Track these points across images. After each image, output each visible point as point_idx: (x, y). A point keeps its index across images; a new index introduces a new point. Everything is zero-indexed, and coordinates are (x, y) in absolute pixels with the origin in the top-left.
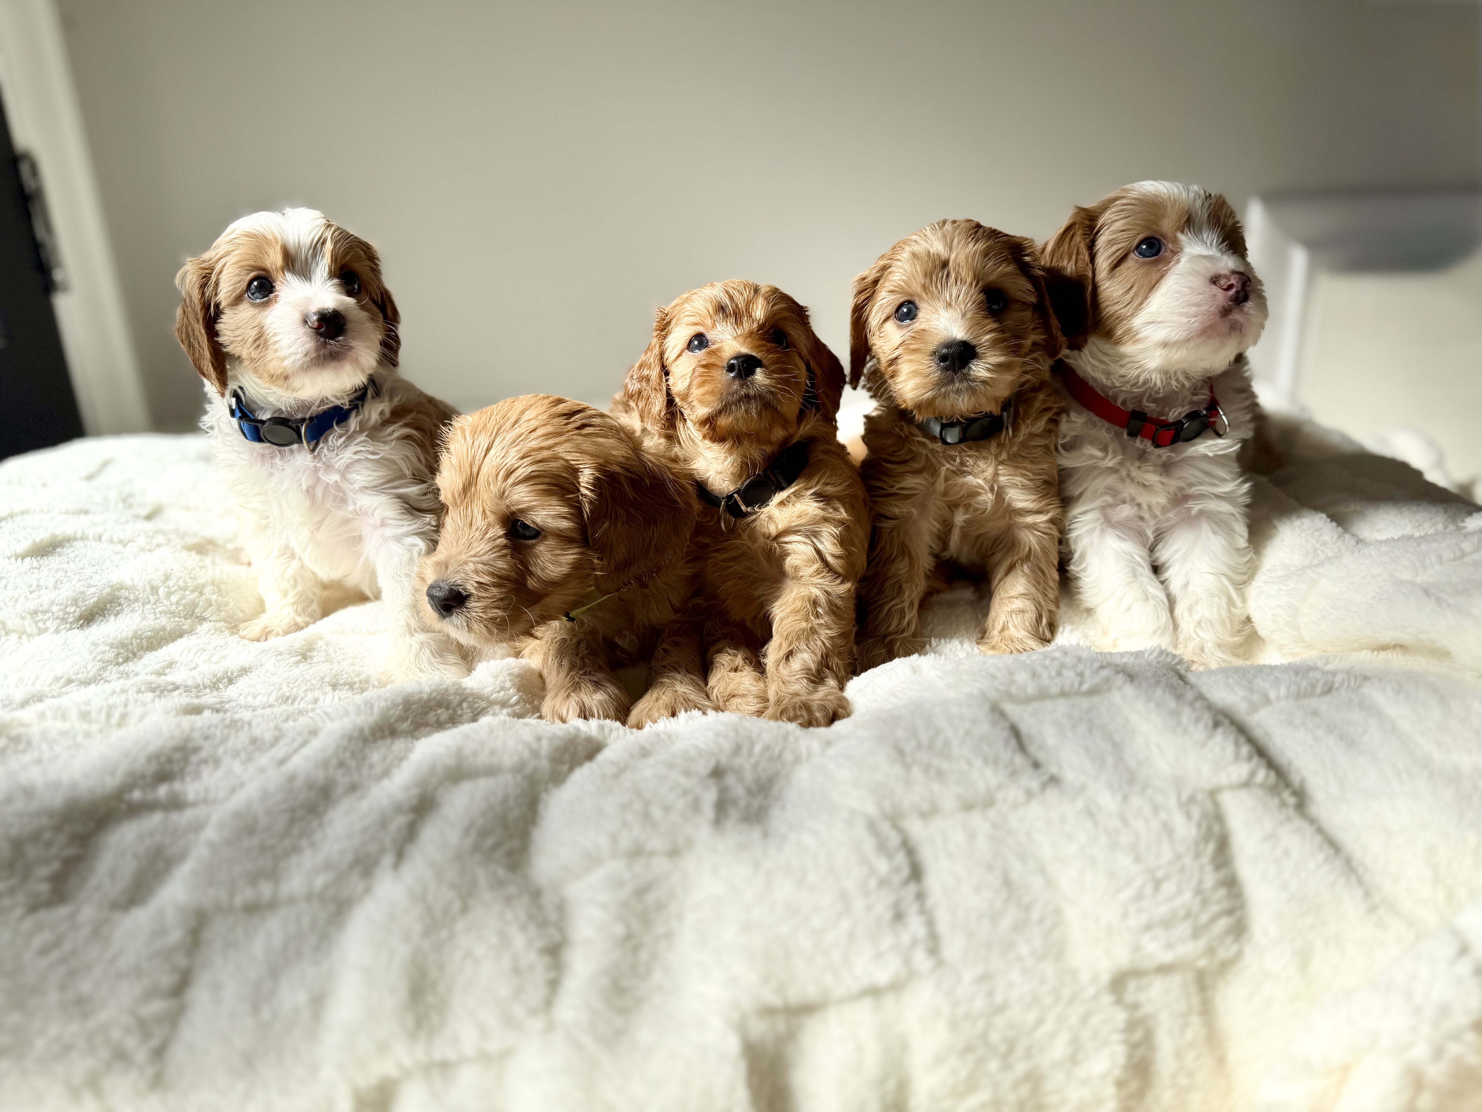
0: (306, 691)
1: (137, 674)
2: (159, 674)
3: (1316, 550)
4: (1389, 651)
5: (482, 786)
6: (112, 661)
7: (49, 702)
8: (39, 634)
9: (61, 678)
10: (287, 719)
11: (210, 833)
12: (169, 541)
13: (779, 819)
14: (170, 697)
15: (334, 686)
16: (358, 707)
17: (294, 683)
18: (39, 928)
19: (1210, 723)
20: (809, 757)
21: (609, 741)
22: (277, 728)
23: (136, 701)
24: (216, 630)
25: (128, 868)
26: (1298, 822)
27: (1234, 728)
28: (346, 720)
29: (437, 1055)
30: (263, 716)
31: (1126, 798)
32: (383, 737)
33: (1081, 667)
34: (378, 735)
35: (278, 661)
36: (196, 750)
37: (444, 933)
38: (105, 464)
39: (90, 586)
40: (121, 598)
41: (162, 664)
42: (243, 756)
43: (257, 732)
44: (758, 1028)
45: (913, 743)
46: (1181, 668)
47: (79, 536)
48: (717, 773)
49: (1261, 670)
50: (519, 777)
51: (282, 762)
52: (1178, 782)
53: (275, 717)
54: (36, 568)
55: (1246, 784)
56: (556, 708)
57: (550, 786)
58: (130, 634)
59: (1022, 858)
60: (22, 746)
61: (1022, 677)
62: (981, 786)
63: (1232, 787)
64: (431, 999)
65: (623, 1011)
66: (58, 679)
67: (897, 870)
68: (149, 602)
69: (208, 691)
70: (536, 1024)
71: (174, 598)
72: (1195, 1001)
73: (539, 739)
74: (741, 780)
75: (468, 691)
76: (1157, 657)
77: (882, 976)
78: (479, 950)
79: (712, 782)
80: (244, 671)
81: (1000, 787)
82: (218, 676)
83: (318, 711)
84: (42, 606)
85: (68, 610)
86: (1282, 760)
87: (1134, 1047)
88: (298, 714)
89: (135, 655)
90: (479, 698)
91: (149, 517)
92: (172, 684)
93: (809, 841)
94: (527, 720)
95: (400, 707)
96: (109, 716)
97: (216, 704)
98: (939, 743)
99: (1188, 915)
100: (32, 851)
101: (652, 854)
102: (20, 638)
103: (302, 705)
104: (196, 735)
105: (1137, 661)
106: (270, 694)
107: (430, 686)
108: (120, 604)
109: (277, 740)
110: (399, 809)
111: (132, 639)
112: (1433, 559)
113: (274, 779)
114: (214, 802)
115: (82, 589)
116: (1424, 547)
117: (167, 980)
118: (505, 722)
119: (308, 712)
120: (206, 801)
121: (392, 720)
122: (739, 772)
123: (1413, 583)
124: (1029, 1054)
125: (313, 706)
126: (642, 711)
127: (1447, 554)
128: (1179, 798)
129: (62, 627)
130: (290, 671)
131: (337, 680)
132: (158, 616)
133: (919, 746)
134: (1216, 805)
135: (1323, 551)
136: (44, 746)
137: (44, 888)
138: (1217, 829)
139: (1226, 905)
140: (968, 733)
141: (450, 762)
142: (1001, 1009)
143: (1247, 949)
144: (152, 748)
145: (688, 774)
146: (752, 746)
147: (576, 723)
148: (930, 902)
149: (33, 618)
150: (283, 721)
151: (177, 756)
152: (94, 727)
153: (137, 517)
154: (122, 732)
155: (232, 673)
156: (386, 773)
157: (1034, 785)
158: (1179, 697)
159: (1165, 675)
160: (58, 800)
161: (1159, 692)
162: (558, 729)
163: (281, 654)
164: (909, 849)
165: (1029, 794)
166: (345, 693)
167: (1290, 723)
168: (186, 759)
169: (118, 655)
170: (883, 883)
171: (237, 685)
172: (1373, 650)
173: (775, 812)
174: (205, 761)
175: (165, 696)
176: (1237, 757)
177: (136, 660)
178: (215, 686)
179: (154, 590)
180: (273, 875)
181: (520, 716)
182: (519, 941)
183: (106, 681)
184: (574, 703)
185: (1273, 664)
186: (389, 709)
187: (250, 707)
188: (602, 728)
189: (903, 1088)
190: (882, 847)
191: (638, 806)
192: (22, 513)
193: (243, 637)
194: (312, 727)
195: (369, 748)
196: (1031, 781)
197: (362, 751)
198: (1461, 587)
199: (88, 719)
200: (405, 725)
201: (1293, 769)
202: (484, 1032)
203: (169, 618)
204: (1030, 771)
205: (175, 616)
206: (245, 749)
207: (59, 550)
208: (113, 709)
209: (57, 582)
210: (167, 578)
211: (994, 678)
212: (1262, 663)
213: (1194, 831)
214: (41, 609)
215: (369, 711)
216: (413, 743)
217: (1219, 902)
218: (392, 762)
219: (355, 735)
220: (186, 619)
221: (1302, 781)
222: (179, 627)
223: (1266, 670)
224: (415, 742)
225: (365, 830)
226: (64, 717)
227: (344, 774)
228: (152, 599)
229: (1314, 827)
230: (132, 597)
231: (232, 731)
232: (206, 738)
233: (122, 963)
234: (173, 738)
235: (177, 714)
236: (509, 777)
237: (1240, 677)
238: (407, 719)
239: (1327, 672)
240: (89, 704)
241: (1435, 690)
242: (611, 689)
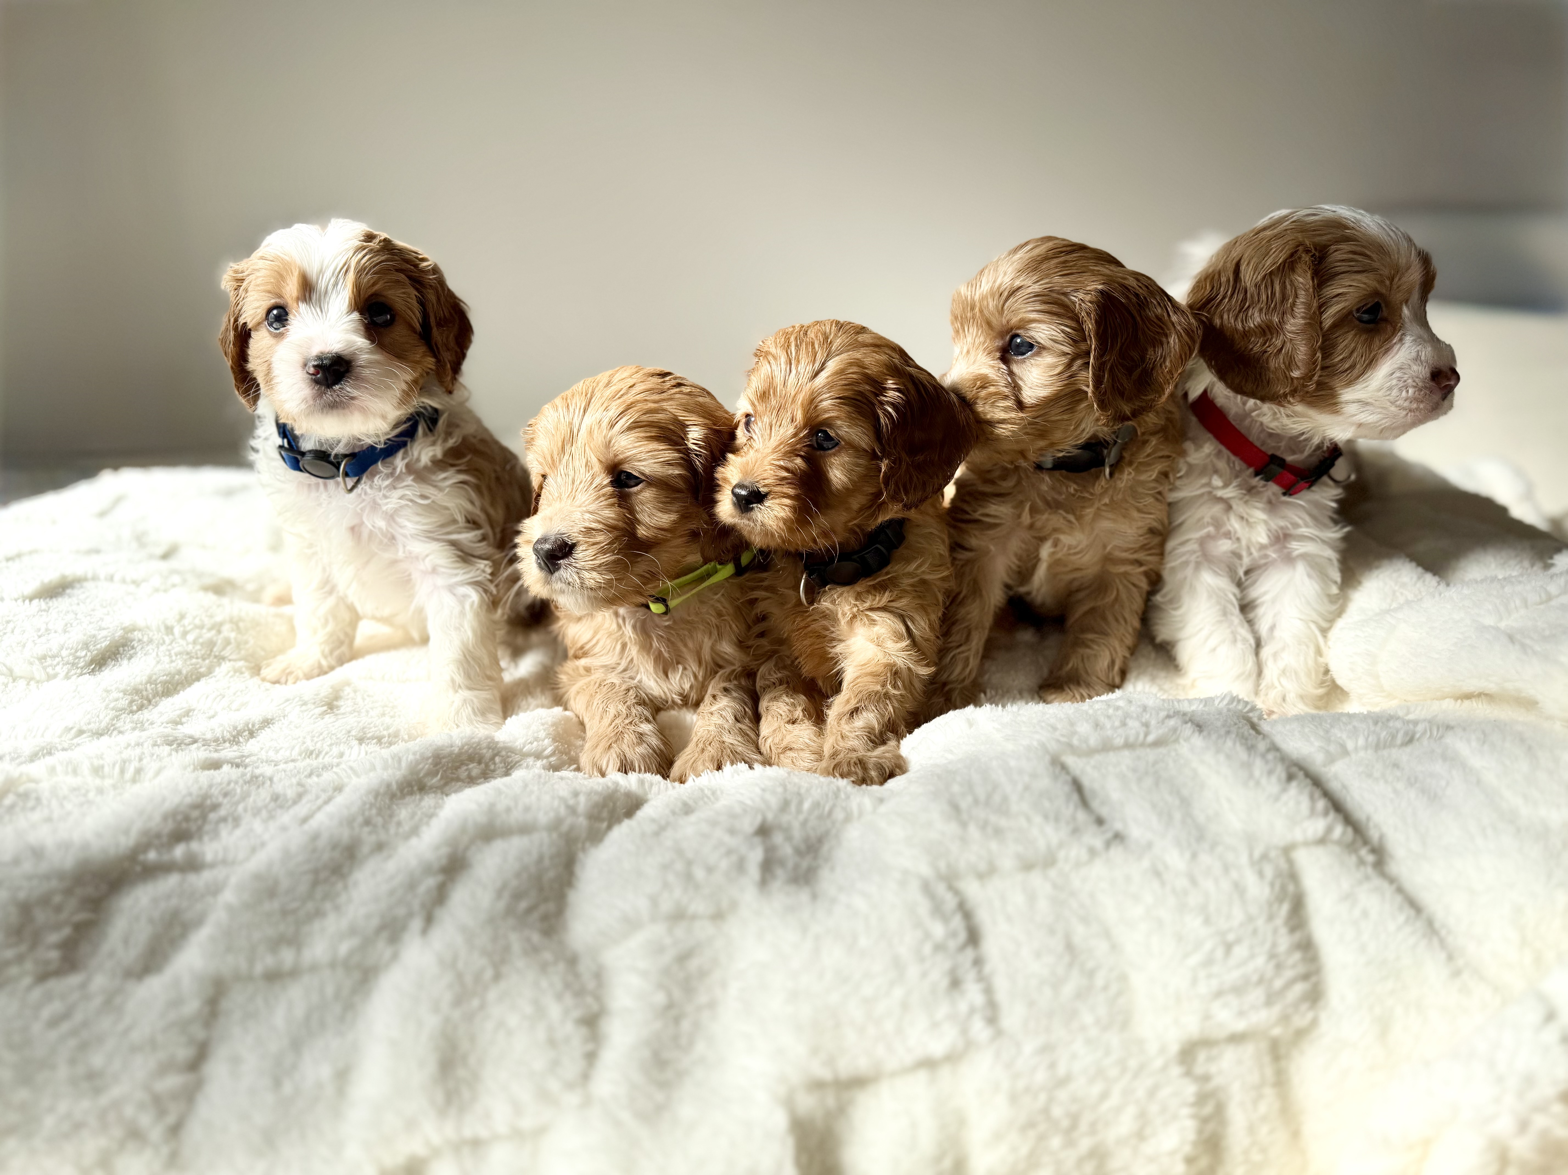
0: (331, 745)
1: (152, 725)
2: (177, 722)
3: (1394, 592)
4: (1473, 700)
5: (516, 844)
6: (125, 709)
7: (60, 756)
8: (48, 681)
9: (72, 728)
10: (310, 775)
11: (228, 896)
12: (185, 581)
13: (828, 881)
14: (187, 751)
15: (361, 740)
16: (386, 762)
17: (319, 736)
18: (48, 997)
19: (1284, 776)
20: (861, 814)
21: (649, 796)
22: (300, 784)
23: (153, 755)
24: (236, 671)
25: (143, 934)
26: (1377, 881)
27: (1308, 781)
28: (372, 774)
29: (468, 1132)
30: (285, 772)
31: (1194, 856)
32: (411, 793)
33: (1146, 717)
34: (406, 790)
35: (302, 712)
36: (215, 807)
37: (475, 1003)
38: (118, 500)
39: (101, 629)
40: (134, 640)
41: (178, 712)
42: (264, 813)
43: (279, 788)
44: (807, 1103)
45: (969, 799)
46: (1254, 716)
47: (90, 575)
48: (764, 831)
49: (1340, 718)
50: (555, 835)
51: (305, 820)
52: (1250, 839)
53: (299, 772)
54: (44, 610)
55: (1322, 841)
56: (595, 760)
57: (588, 845)
58: (144, 679)
59: (1085, 920)
60: (31, 803)
61: (1084, 728)
62: (1041, 844)
63: (1307, 844)
64: (461, 1072)
65: (664, 1085)
66: (69, 730)
67: (954, 934)
68: (164, 642)
69: (227, 745)
70: (572, 1099)
71: (190, 637)
72: (1269, 1072)
73: (576, 794)
74: (789, 838)
75: (501, 745)
76: (1228, 704)
77: (937, 1047)
78: (513, 1020)
79: (757, 840)
80: (267, 723)
81: (1061, 845)
82: (239, 728)
83: (343, 766)
84: (51, 650)
85: (78, 654)
86: (1359, 815)
87: (1204, 1121)
88: (322, 769)
89: (150, 701)
90: (513, 752)
91: (165, 556)
92: (190, 737)
93: (859, 903)
94: (563, 773)
95: (430, 761)
96: (122, 772)
97: (236, 759)
98: (997, 798)
99: (1261, 981)
100: (41, 916)
101: (694, 917)
102: (28, 684)
103: (327, 760)
104: (215, 791)
105: (1206, 709)
106: (293, 748)
107: (462, 739)
108: (133, 648)
109: (300, 796)
110: (427, 870)
111: (146, 684)
112: (1518, 602)
113: (296, 838)
114: (233, 863)
115: (93, 632)
116: (1508, 589)
117: (184, 1053)
118: (540, 776)
119: (332, 767)
120: (224, 862)
121: (421, 775)
122: (787, 831)
123: (1497, 629)
124: (1093, 1129)
125: (338, 760)
126: (686, 763)
127: (1533, 598)
128: (1251, 855)
129: (73, 672)
130: (315, 723)
131: (365, 733)
132: (174, 658)
133: (976, 802)
134: (1290, 862)
135: (1402, 594)
136: (54, 803)
137: (54, 955)
138: (1291, 888)
139: (1301, 969)
140: (1027, 788)
141: (482, 819)
142: (1063, 1082)
143: (1323, 1016)
144: (168, 806)
145: (732, 831)
146: (800, 803)
147: (615, 777)
148: (987, 969)
149: (42, 663)
150: (306, 777)
151: (195, 814)
152: (108, 782)
153: (151, 557)
154: (137, 787)
155: (253, 725)
156: (415, 831)
157: (1098, 842)
158: (1251, 748)
159: (1236, 724)
160: (68, 862)
161: (1229, 743)
162: (597, 783)
163: (305, 704)
164: (966, 912)
165: (1093, 852)
166: (373, 747)
167: (1370, 776)
168: (204, 817)
169: (132, 702)
170: (939, 948)
171: (258, 738)
172: (1456, 699)
173: (824, 873)
174: (224, 820)
175: (182, 750)
176: (1313, 812)
177: (151, 707)
178: (235, 739)
179: (169, 630)
180: (295, 941)
181: (556, 768)
182: (555, 1010)
183: (120, 732)
184: (614, 756)
185: (1352, 713)
186: (418, 763)
187: (272, 761)
188: (642, 782)
190: (937, 910)
191: (679, 866)
192: (31, 553)
193: (263, 680)
194: (336, 783)
195: (397, 805)
196: (1094, 838)
197: (389, 807)
198: (1547, 633)
199: (100, 773)
200: (435, 780)
201: (1371, 824)
202: (517, 1109)
203: (186, 660)
204: (1093, 828)
205: (191, 658)
206: (266, 806)
207: (68, 591)
208: (127, 764)
209: (66, 625)
210: (182, 617)
211: (1055, 729)
212: (1340, 711)
213: (1267, 891)
214: (50, 654)
215: (396, 765)
216: (443, 799)
217: (1294, 966)
218: (421, 820)
219: (382, 791)
220: (204, 660)
221: (1381, 837)
222: (196, 669)
223: (1344, 719)
224: (445, 798)
225: (392, 893)
226: (75, 772)
227: (370, 833)
228: (167, 639)
229: (1394, 887)
230: (145, 639)
231: (253, 788)
232: (226, 795)
233: (136, 1036)
234: (190, 794)
235: (195, 769)
236: (544, 835)
237: (1316, 726)
238: (437, 774)
239: (1409, 722)
240: (102, 758)
241: (1522, 740)
242: (654, 741)
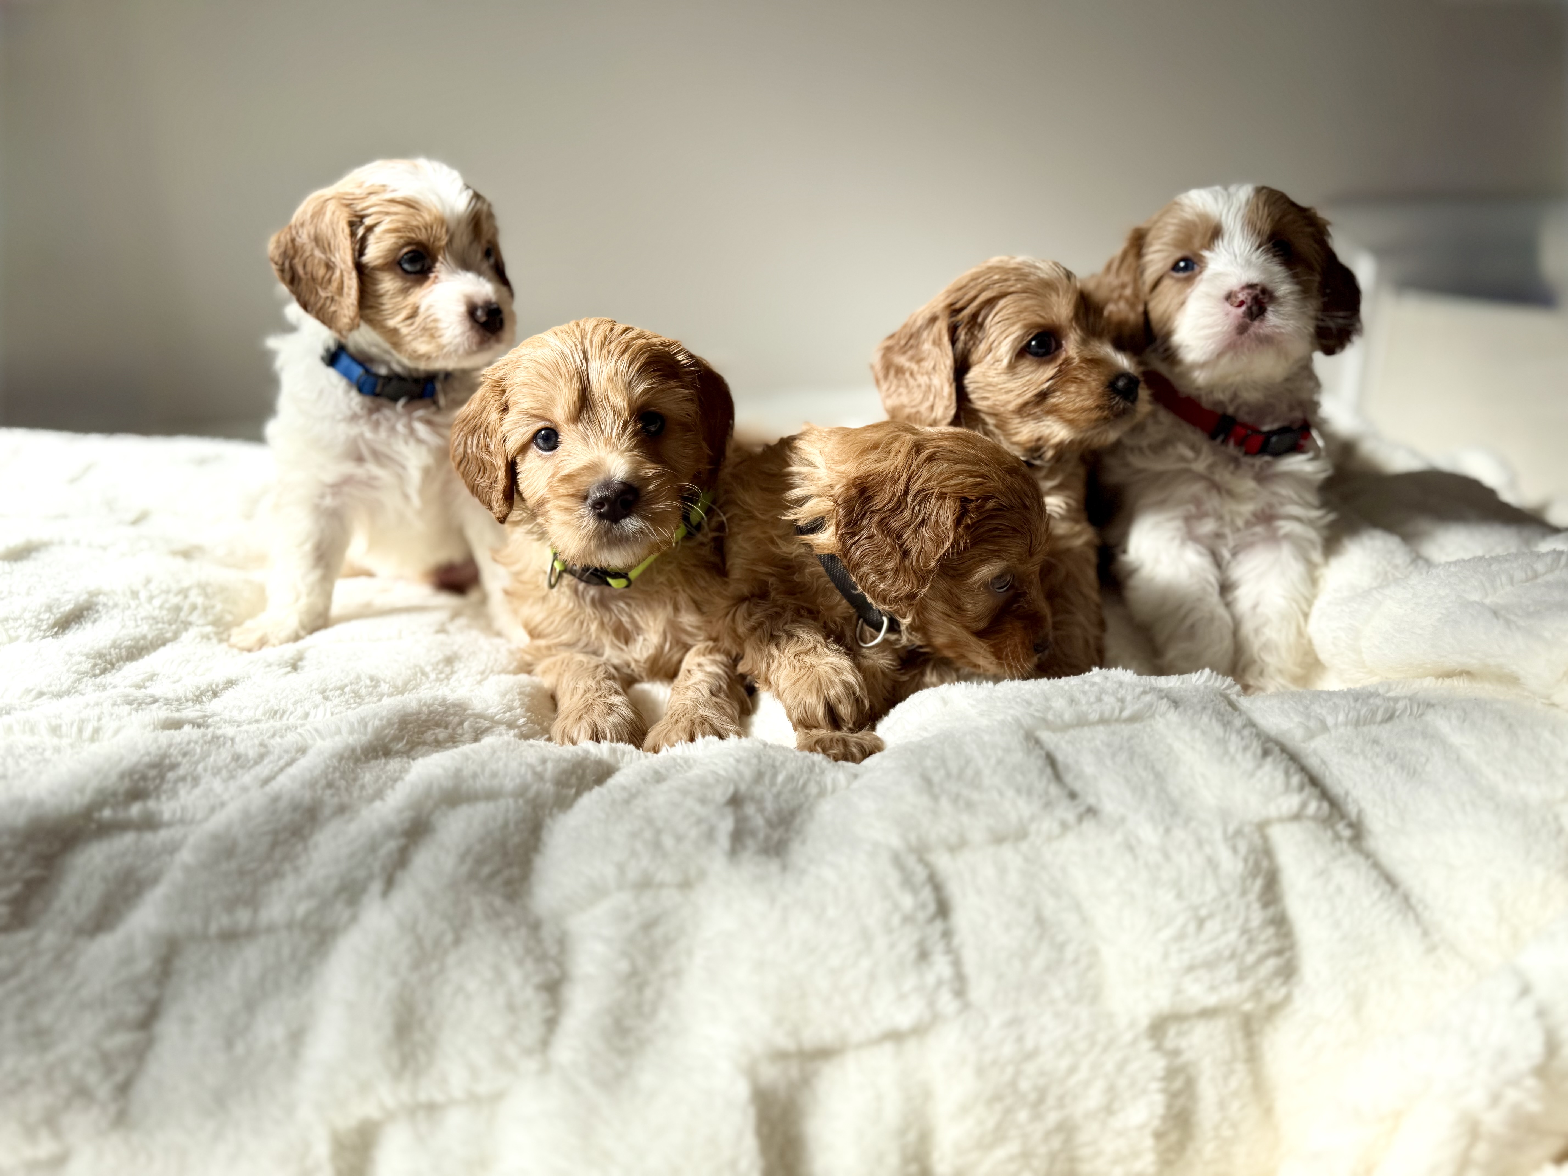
0: (295, 704)
1: (114, 687)
2: (139, 687)
4: (1455, 679)
5: (483, 809)
6: (88, 673)
7: (18, 715)
8: (9, 643)
9: (32, 690)
10: (273, 736)
11: (186, 856)
12: (152, 546)
13: (798, 853)
14: (148, 711)
16: (352, 725)
17: (283, 694)
19: (1259, 752)
20: (834, 791)
21: (621, 765)
22: (262, 745)
23: (112, 715)
24: (202, 636)
25: (95, 893)
26: (1352, 857)
27: (1284, 756)
28: (337, 738)
29: (422, 1097)
30: (247, 732)
31: (1168, 830)
32: (376, 758)
33: (1122, 692)
34: (370, 754)
35: (266, 672)
36: (174, 767)
37: (434, 967)
38: (90, 467)
39: (65, 592)
40: (98, 604)
41: (142, 677)
42: (224, 773)
43: (240, 748)
44: (770, 1073)
45: (942, 772)
46: (1231, 693)
47: (56, 540)
48: (735, 801)
49: (1319, 694)
50: (521, 802)
51: (266, 781)
52: (1225, 815)
53: (261, 734)
54: (8, 573)
55: (1297, 817)
56: (566, 730)
57: (555, 811)
58: (108, 643)
59: (1056, 894)
61: (1059, 703)
62: (1013, 817)
63: (1281, 820)
64: (418, 1036)
65: (625, 1053)
66: (28, 691)
67: (923, 906)
68: (129, 607)
69: (190, 704)
70: (531, 1065)
71: (157, 602)
72: (1241, 1047)
73: (544, 761)
74: (761, 810)
75: (470, 710)
76: (1205, 681)
77: (904, 1019)
78: (472, 985)
79: (729, 811)
80: (230, 683)
81: (1033, 818)
82: (202, 689)
83: (308, 727)
84: (13, 612)
85: (42, 617)
86: (1337, 789)
87: (1173, 1096)
88: (286, 730)
89: (113, 665)
90: (482, 718)
91: (135, 522)
92: (150, 697)
93: (829, 874)
94: (534, 742)
95: (396, 726)
96: (80, 731)
97: (198, 718)
98: (970, 772)
99: (1233, 956)
101: (661, 885)
103: (292, 721)
104: (173, 751)
105: (1184, 686)
106: (257, 707)
108: (97, 611)
109: (262, 757)
110: (390, 833)
111: (110, 648)
112: (1504, 579)
113: (257, 798)
114: (192, 821)
115: (57, 595)
116: (1495, 567)
117: (133, 1011)
118: (509, 744)
119: (296, 728)
120: (182, 821)
121: (387, 740)
122: (759, 802)
123: (1482, 604)
124: (1061, 1103)
125: (302, 722)
126: (659, 733)
127: (1519, 575)
128: (1225, 831)
129: (35, 635)
130: (278, 682)
132: (139, 622)
133: (948, 775)
134: (1265, 839)
137: (4, 911)
138: (1265, 864)
139: (1274, 944)
140: (1000, 762)
141: (448, 784)
142: (1031, 1055)
143: (1297, 993)
144: (125, 765)
145: (703, 801)
146: (774, 775)
147: (587, 745)
148: (956, 941)
149: (4, 626)
150: (269, 738)
151: (152, 773)
152: (65, 742)
153: (120, 522)
154: (95, 747)
155: (217, 686)
156: (379, 794)
157: (1070, 817)
158: (1227, 725)
159: (1212, 701)
160: (21, 819)
161: (1205, 719)
162: (566, 751)
163: (270, 665)
164: (936, 885)
165: (1065, 826)
166: (337, 706)
167: (1349, 751)
168: (162, 777)
169: (95, 665)
170: (907, 919)
171: (222, 698)
172: (1438, 676)
173: (795, 846)
174: (183, 779)
175: (142, 709)
176: (1287, 787)
177: (114, 671)
178: (198, 699)
179: (135, 594)
180: (253, 901)
181: (525, 737)
182: (515, 976)
183: (81, 694)
184: (586, 724)
185: (1331, 690)
186: (384, 728)
187: (235, 721)
188: (613, 751)
189: (925, 1138)
190: (907, 882)
191: (648, 834)
193: (232, 646)
194: (300, 744)
195: (361, 769)
196: (1066, 812)
197: (353, 771)
198: (1532, 609)
199: (58, 733)
200: (400, 745)
201: (1350, 799)
202: (474, 1073)
203: (151, 625)
204: (1065, 802)
205: (157, 623)
206: (226, 766)
207: (34, 555)
208: (85, 723)
209: (30, 588)
210: (148, 581)
211: (1029, 703)
212: (1320, 689)
213: (1240, 866)
214: (12, 616)
215: (362, 730)
216: (409, 763)
217: (1267, 941)
218: (385, 783)
219: (346, 755)
220: (170, 624)
221: (1360, 812)
222: (162, 634)
223: (1324, 696)
224: (411, 762)
225: (353, 855)
226: (32, 731)
227: (332, 796)
228: (133, 604)
229: (1370, 862)
230: (111, 603)
231: (213, 748)
232: (185, 755)
233: (85, 993)
234: (149, 754)
235: (155, 729)
236: (511, 801)
237: (1296, 703)
238: (403, 739)
239: (1389, 699)
240: (60, 718)
241: (1503, 718)
242: (627, 712)
